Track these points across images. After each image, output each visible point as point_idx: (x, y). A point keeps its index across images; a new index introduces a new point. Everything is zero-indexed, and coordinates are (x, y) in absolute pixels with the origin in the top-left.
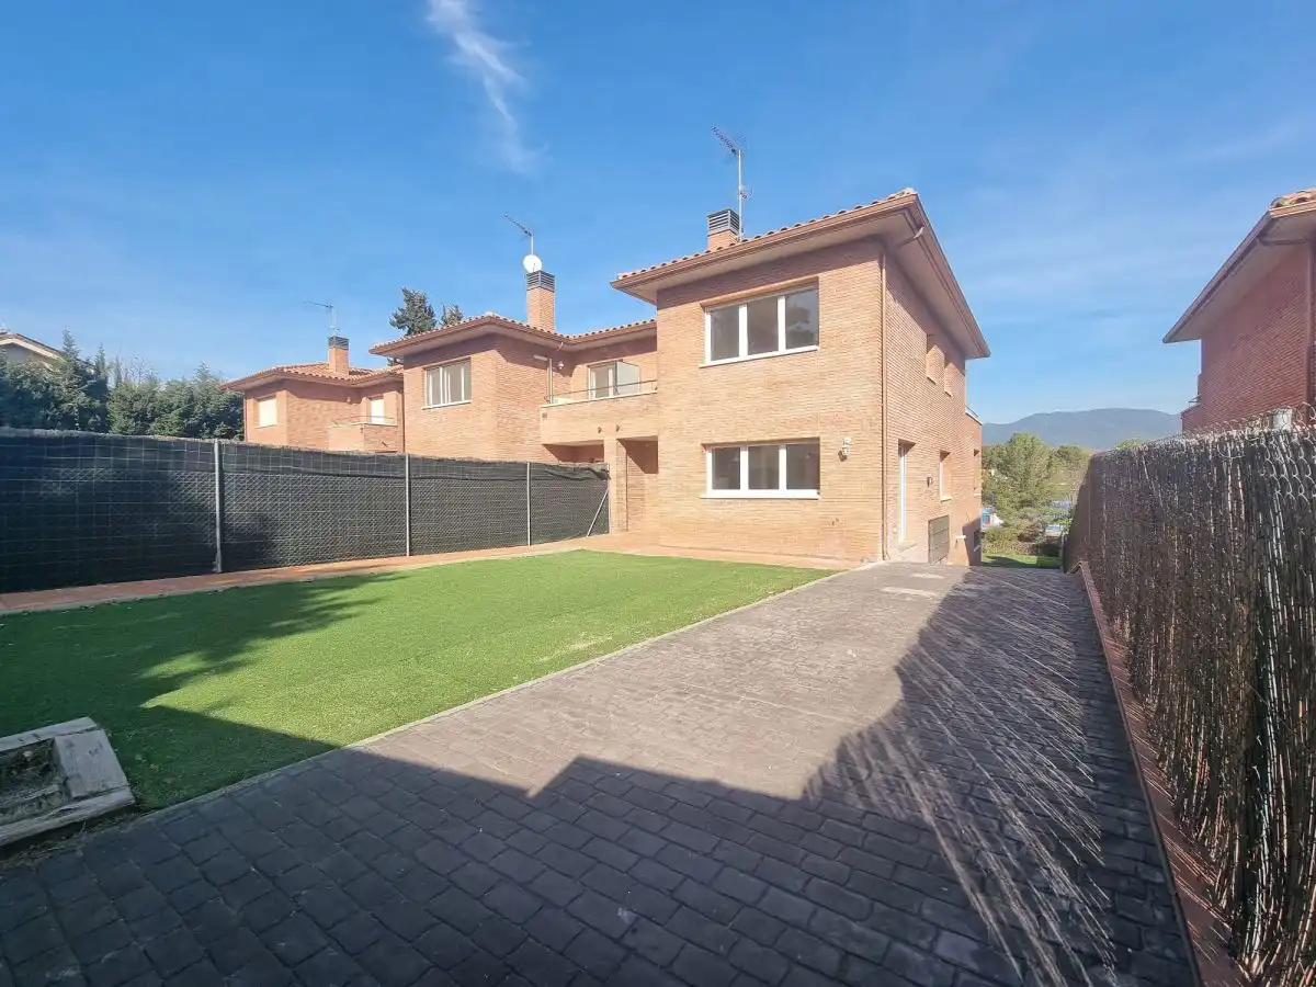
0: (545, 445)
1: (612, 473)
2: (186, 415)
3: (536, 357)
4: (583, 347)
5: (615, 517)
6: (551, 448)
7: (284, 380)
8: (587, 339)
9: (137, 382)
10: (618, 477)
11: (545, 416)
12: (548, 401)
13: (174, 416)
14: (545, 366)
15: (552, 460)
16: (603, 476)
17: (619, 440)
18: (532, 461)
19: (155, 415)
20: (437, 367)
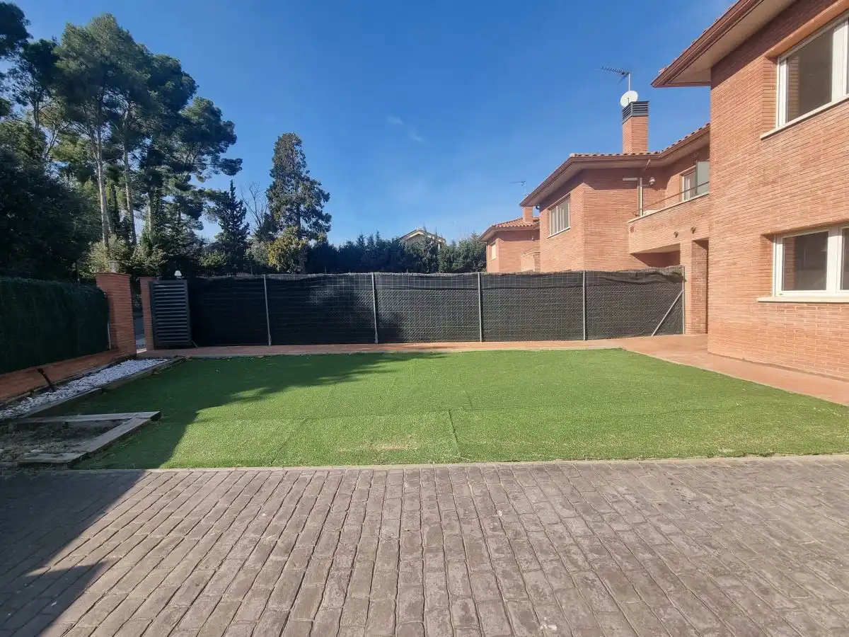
0: (634, 255)
1: (688, 275)
2: (466, 257)
3: (624, 179)
4: (671, 159)
5: (688, 318)
6: (640, 256)
7: (497, 232)
8: (676, 148)
9: (449, 243)
10: (694, 279)
11: (632, 229)
12: (637, 216)
13: (461, 259)
14: (634, 185)
15: (641, 266)
16: (678, 279)
17: (695, 241)
18: (587, 270)
19: (454, 259)
20: (555, 206)
